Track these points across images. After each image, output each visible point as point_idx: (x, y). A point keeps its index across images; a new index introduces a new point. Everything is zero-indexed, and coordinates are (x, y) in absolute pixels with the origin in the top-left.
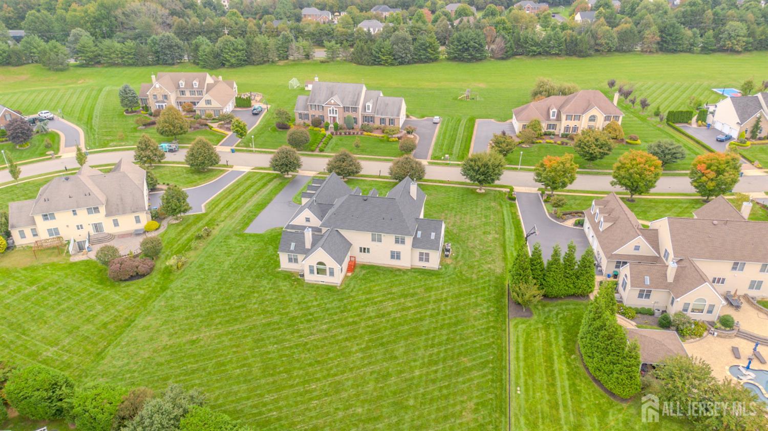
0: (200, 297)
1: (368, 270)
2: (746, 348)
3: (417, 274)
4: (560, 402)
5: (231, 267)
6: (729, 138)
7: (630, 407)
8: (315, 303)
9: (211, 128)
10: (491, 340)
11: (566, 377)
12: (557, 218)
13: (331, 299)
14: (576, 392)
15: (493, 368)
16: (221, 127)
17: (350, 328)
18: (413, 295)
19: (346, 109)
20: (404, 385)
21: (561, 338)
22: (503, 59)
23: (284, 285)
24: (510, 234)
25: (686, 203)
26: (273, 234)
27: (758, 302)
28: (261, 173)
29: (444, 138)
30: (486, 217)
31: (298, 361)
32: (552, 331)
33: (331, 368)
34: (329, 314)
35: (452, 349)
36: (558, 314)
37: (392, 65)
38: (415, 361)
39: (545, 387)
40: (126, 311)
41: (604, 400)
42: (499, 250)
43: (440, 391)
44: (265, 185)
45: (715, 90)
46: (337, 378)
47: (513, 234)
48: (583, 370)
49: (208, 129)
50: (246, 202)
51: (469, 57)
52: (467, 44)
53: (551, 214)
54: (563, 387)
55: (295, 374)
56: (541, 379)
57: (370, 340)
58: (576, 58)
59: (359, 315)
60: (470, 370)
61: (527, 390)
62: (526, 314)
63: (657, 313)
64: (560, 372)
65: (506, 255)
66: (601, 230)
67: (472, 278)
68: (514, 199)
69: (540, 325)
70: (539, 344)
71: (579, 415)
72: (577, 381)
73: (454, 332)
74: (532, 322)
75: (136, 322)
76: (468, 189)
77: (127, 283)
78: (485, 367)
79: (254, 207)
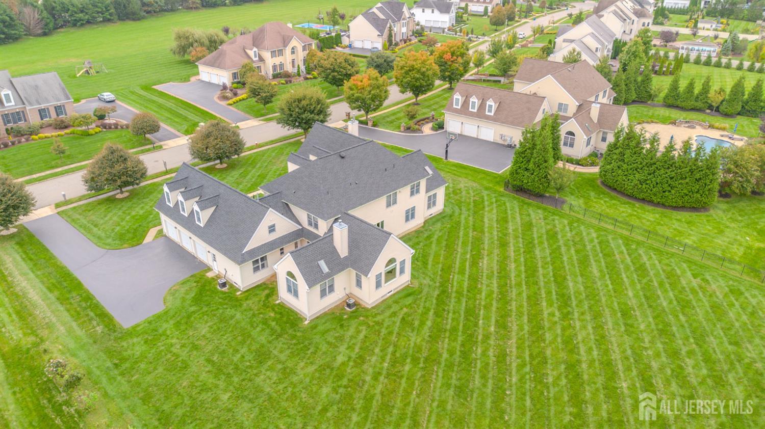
3: (439, 224)
4: (702, 236)
7: (714, 211)
8: (431, 317)
10: (592, 231)
11: (665, 219)
12: (414, 131)
13: (434, 301)
14: (689, 223)
15: (638, 246)
17: (513, 309)
18: (479, 241)
20: (648, 311)
21: (607, 200)
25: (445, 94)
26: (189, 297)
31: (557, 379)
32: (594, 199)
33: (590, 355)
34: (468, 314)
35: (595, 255)
38: (606, 285)
43: (667, 291)
46: (615, 356)
48: (660, 208)
50: (17, 297)
53: (401, 132)
54: (680, 226)
55: (588, 394)
57: (549, 303)
59: (491, 292)
60: (636, 259)
62: (561, 200)
64: (657, 219)
66: (492, 114)
69: (581, 201)
71: (721, 234)
72: (675, 217)
73: (566, 245)
74: (573, 203)
76: (291, 143)
78: (635, 250)
79: (57, 293)
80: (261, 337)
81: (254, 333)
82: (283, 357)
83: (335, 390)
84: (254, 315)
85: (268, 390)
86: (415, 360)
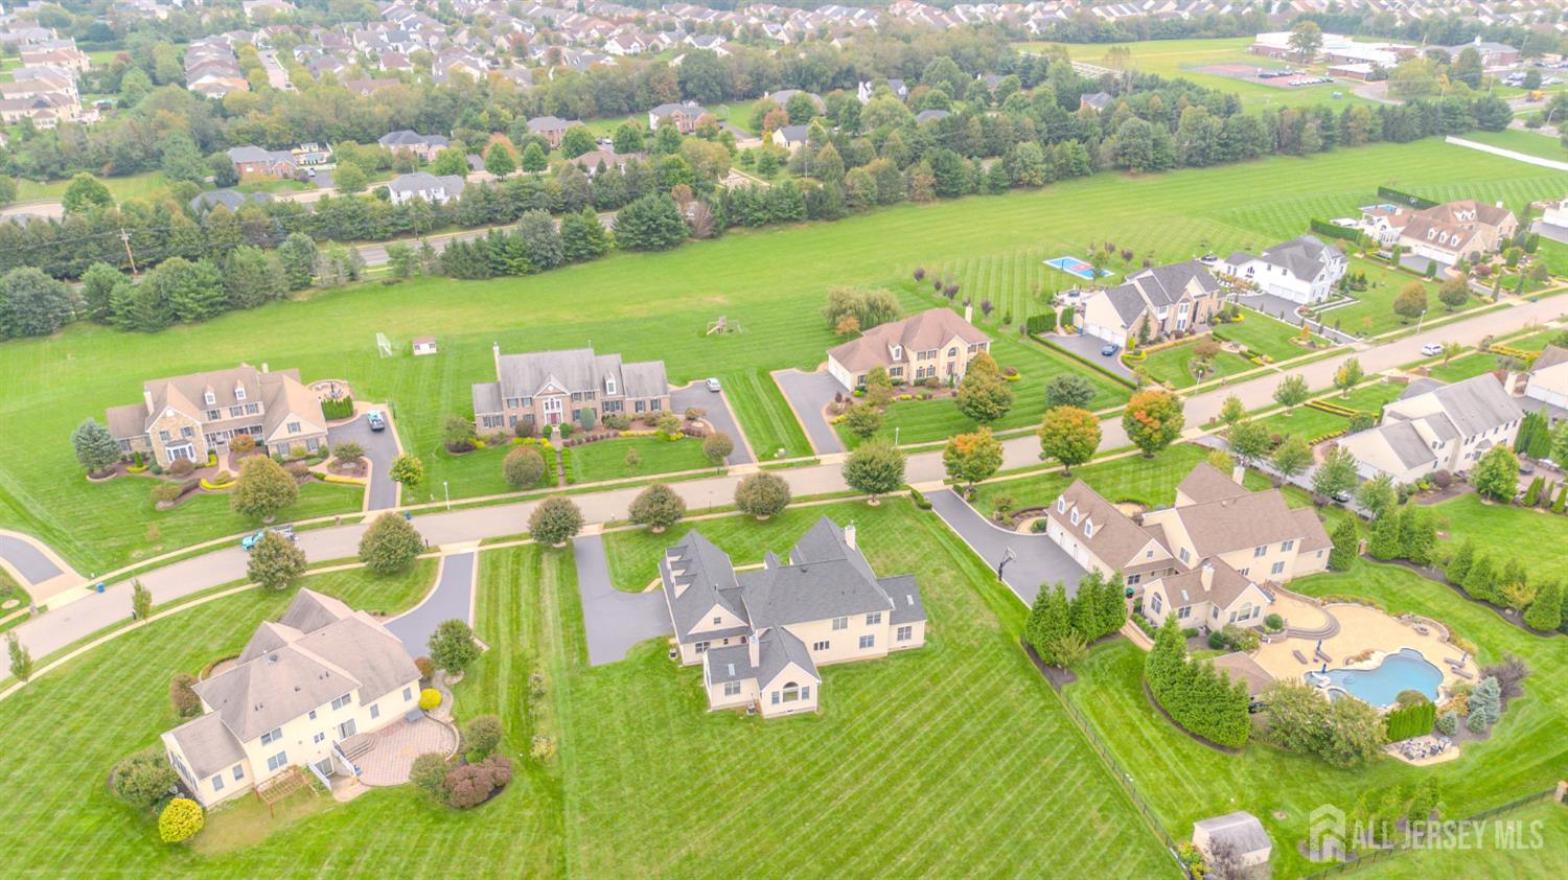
0: (628, 791)
1: (834, 675)
2: (1307, 647)
3: (902, 661)
4: (1179, 776)
5: (632, 729)
6: (1116, 349)
7: (1244, 757)
8: (807, 745)
9: (321, 478)
10: (1057, 725)
11: (1163, 743)
12: (1005, 525)
13: (822, 734)
14: (1186, 757)
15: (1085, 759)
16: (336, 468)
17: (882, 766)
18: (923, 692)
19: (575, 396)
20: (1005, 818)
21: (1127, 696)
22: (712, 237)
23: (739, 732)
24: (966, 564)
25: (1129, 464)
26: (644, 656)
27: (1284, 586)
28: (507, 549)
29: (750, 418)
30: (917, 544)
31: (854, 832)
32: (1111, 690)
33: (904, 828)
34: (839, 756)
35: (1024, 751)
36: (1102, 666)
37: (530, 272)
38: (995, 782)
39: (1152, 763)
40: (536, 849)
41: (1218, 755)
42: (973, 597)
43: (1051, 810)
44: (537, 570)
45: (1047, 262)
46: (923, 838)
47: (971, 564)
48: (1174, 729)
49: (315, 480)
50: (539, 612)
51: (663, 243)
52: (654, 221)
53: (992, 520)
54: (1169, 756)
55: (867, 852)
56: (1143, 756)
57: (920, 776)
58: (825, 223)
59: (880, 745)
60: (1062, 770)
61: (1137, 774)
62: (1069, 677)
63: (1202, 632)
64: (1154, 739)
65: (985, 599)
66: (1090, 536)
67: (972, 645)
68: (928, 507)
69: (1094, 687)
70: (1110, 711)
71: (1207, 783)
72: (1179, 745)
73: (1008, 729)
74: (1082, 685)
75: (569, 861)
76: (854, 502)
77: (487, 806)
78: (1076, 761)
79: (564, 618)
80: (671, 708)
81: (669, 704)
82: (674, 731)
83: (690, 768)
84: (678, 690)
85: (649, 749)
86: (763, 772)
